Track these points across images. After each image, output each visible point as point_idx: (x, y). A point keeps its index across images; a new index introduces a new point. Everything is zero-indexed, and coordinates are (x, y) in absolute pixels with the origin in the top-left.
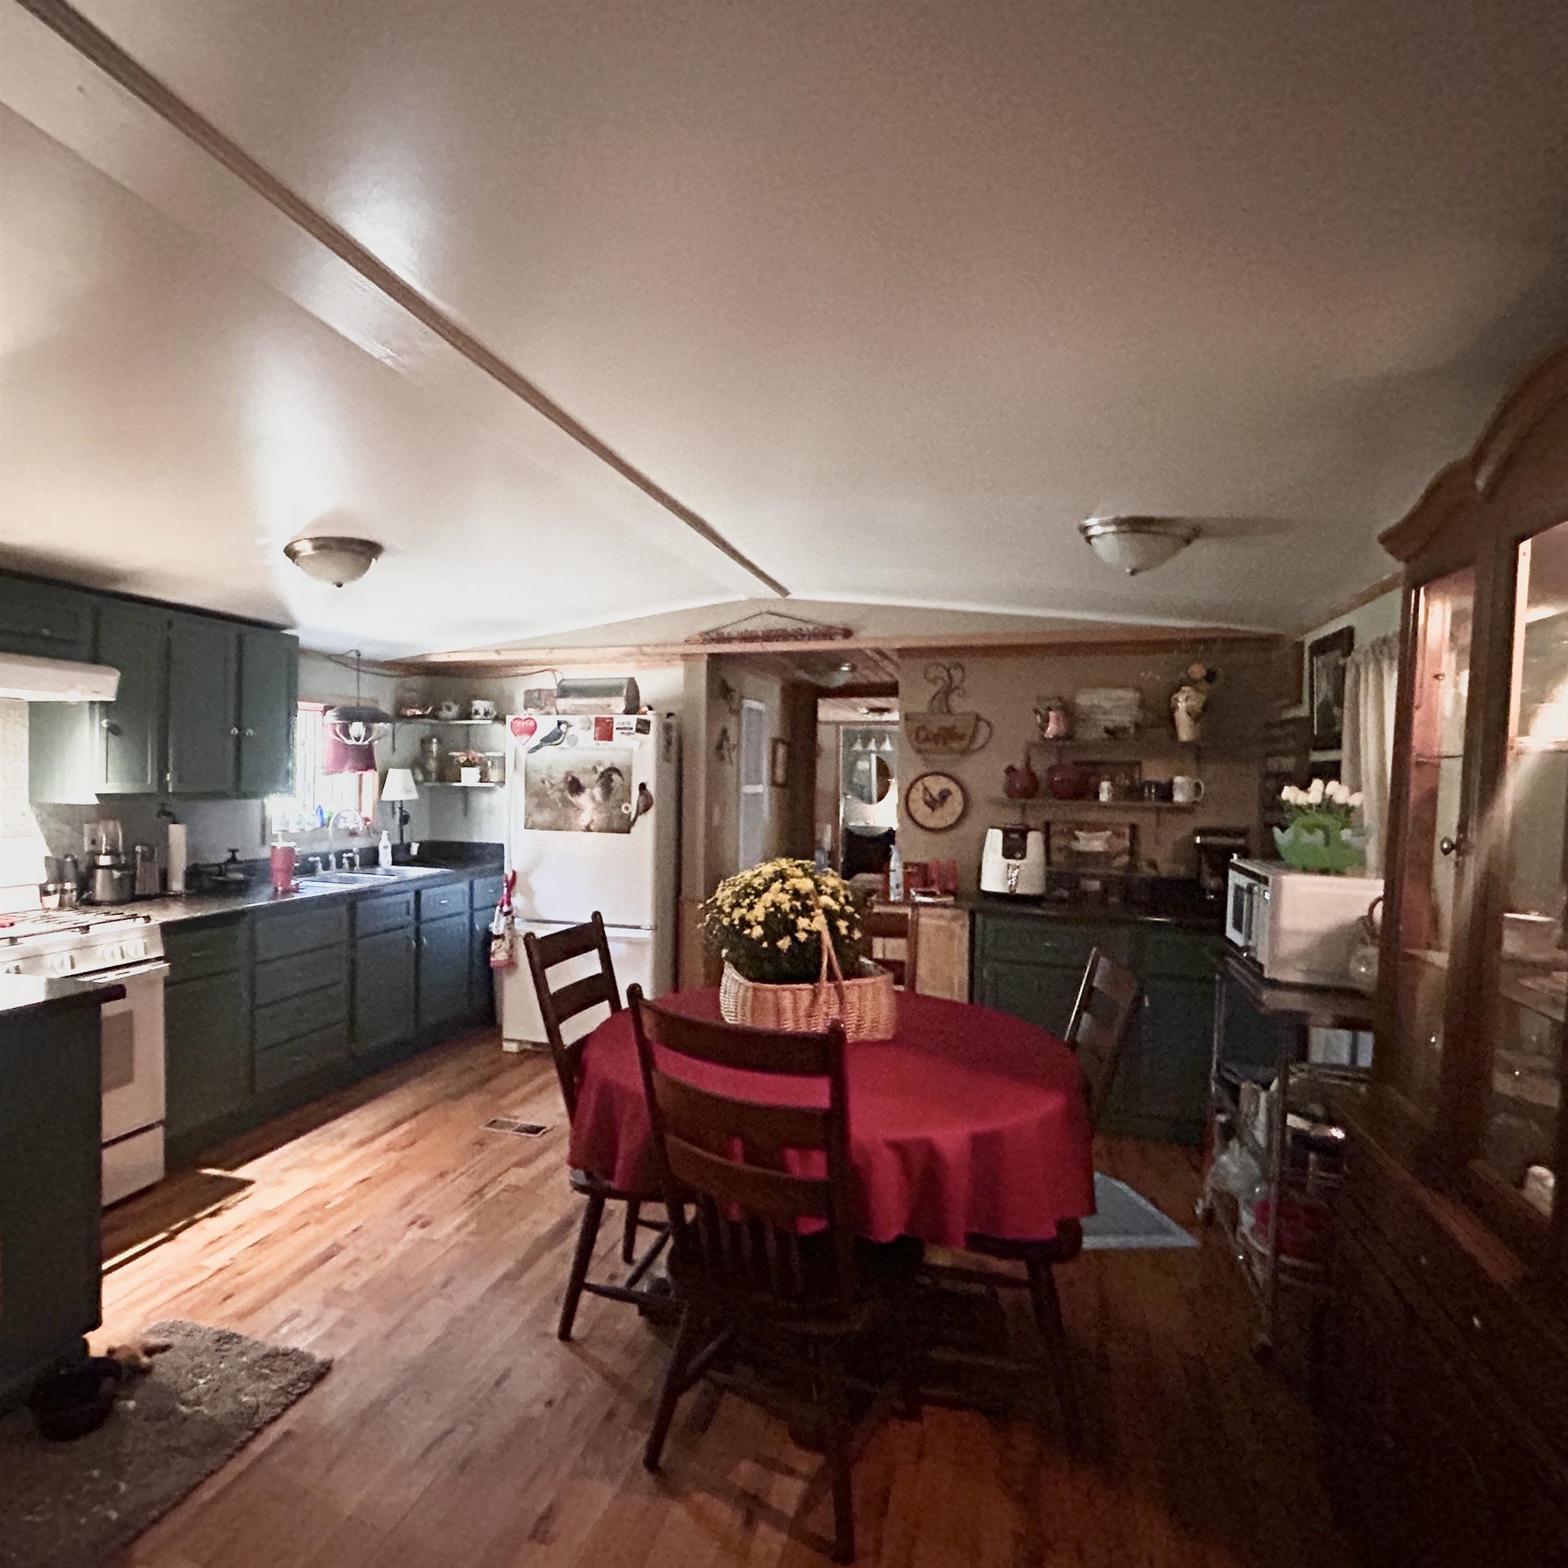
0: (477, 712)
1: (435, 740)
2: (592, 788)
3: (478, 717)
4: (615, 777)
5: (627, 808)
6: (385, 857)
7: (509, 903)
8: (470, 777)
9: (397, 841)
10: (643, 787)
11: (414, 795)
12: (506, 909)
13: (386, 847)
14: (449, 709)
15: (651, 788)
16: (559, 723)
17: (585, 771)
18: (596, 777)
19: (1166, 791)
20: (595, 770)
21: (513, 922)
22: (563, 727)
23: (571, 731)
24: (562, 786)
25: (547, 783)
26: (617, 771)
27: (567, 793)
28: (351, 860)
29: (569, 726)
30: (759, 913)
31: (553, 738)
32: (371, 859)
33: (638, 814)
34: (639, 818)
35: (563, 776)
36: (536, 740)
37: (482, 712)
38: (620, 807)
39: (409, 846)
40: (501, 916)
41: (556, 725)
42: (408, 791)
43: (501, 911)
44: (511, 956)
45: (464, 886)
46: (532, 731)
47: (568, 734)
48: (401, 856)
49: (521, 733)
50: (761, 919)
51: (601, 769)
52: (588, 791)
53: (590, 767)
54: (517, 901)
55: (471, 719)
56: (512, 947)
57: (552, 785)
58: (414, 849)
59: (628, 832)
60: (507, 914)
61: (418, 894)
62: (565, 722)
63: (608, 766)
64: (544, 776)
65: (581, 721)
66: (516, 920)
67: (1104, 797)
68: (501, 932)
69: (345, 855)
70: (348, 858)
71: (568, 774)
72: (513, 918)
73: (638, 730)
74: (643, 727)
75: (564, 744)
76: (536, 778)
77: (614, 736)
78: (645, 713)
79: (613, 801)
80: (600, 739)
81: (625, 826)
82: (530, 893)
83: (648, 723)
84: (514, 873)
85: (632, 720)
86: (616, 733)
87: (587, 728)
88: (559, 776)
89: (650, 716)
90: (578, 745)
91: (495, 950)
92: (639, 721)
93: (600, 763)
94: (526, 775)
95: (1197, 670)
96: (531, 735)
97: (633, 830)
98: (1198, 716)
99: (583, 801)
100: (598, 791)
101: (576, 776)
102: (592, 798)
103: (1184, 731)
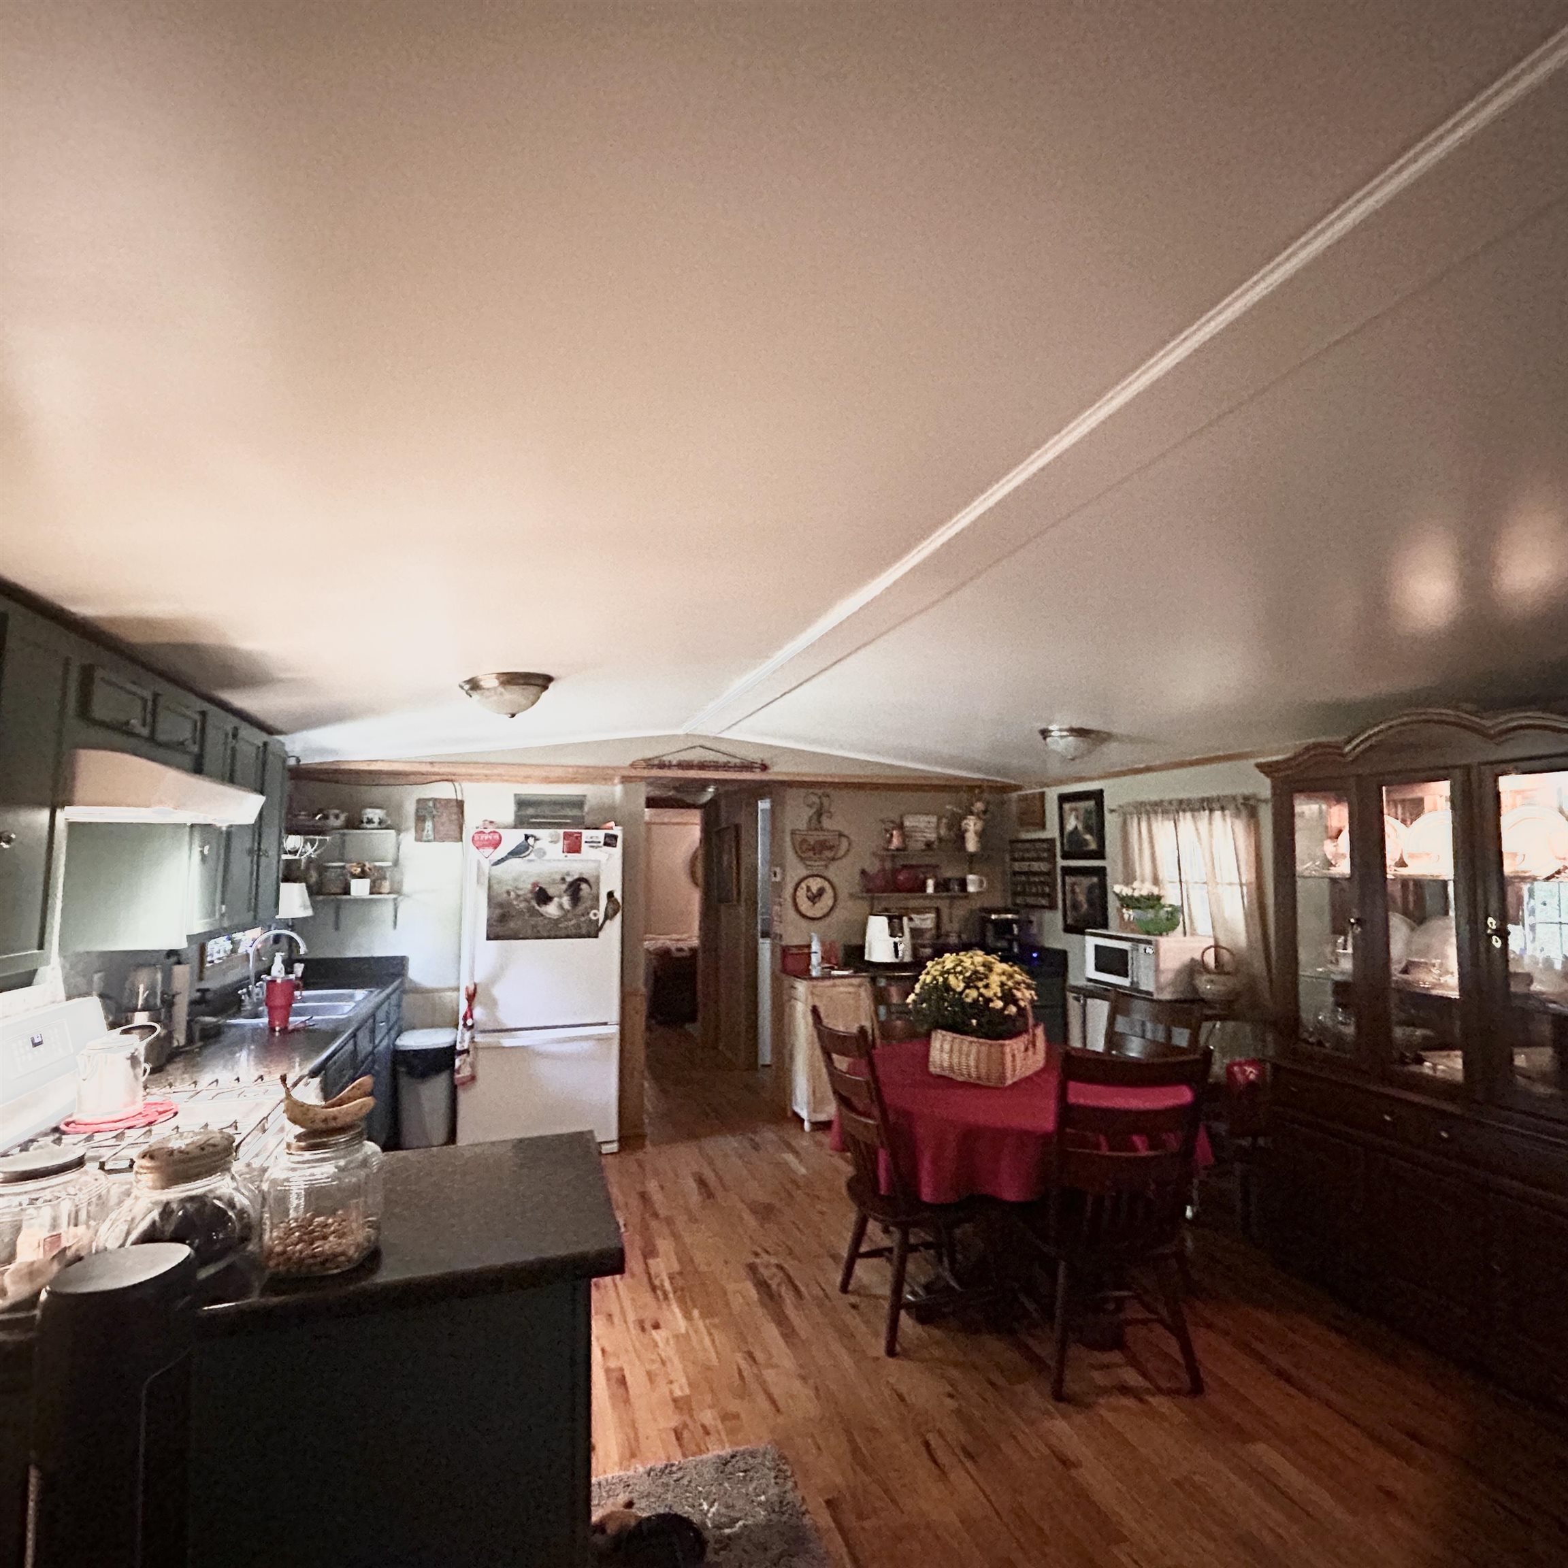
0: (369, 821)
2: (560, 897)
3: (369, 826)
4: (584, 886)
5: (595, 915)
7: (471, 1016)
10: (610, 895)
12: (469, 1022)
15: (618, 895)
16: (527, 837)
17: (554, 882)
18: (564, 887)
19: (961, 885)
20: (563, 879)
21: (477, 1036)
22: (531, 841)
23: (538, 845)
24: (530, 895)
25: (512, 893)
26: (585, 881)
27: (534, 903)
29: (536, 839)
31: (517, 853)
34: (608, 922)
35: (529, 887)
36: (501, 853)
37: (376, 820)
38: (588, 913)
40: (465, 1030)
41: (523, 838)
42: (306, 909)
43: (465, 1025)
44: (474, 1072)
46: (496, 844)
47: (536, 848)
49: (483, 846)
51: (569, 879)
52: (556, 900)
53: (558, 877)
54: (478, 1013)
56: (475, 1060)
57: (518, 896)
59: (596, 937)
60: (472, 1027)
61: (374, 1017)
62: (532, 836)
63: (576, 877)
64: (509, 888)
65: (549, 835)
67: (930, 890)
68: (466, 1047)
71: (535, 885)
72: (477, 1031)
73: (606, 844)
74: (610, 841)
75: (532, 856)
76: (500, 890)
77: (583, 849)
78: (612, 828)
79: (581, 908)
80: (569, 852)
81: (593, 931)
82: (492, 1004)
83: (615, 837)
84: (475, 985)
85: (600, 835)
86: (584, 847)
87: (556, 842)
88: (526, 887)
89: (617, 831)
90: (546, 857)
91: (460, 1067)
92: (607, 836)
93: (568, 874)
94: (490, 888)
95: (979, 806)
96: (495, 848)
97: (601, 934)
98: (981, 835)
99: (551, 910)
100: (566, 901)
101: (544, 886)
102: (561, 906)
103: (972, 845)
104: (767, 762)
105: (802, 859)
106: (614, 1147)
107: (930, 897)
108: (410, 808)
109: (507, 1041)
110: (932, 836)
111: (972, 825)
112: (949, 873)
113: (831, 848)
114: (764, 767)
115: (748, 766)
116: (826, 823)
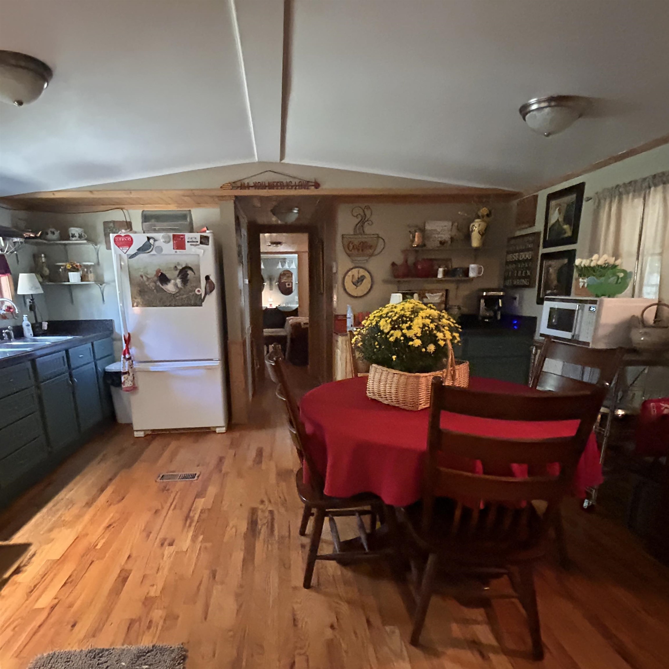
0: (73, 236)
1: (43, 255)
2: (175, 279)
3: (74, 239)
4: (189, 272)
5: (199, 291)
6: (28, 332)
7: (129, 353)
8: (74, 278)
9: (34, 322)
10: (207, 278)
11: (41, 291)
12: (127, 356)
13: (28, 325)
14: (53, 233)
15: (213, 278)
16: (149, 238)
17: (170, 269)
18: (177, 272)
19: (466, 272)
20: (176, 267)
21: (132, 364)
22: (151, 241)
23: (157, 244)
24: (156, 278)
25: (144, 277)
26: (190, 269)
27: (159, 283)
28: (8, 334)
29: (155, 240)
30: (416, 330)
31: (145, 248)
32: (19, 333)
33: (206, 294)
34: (207, 296)
35: (155, 273)
36: (133, 250)
37: (77, 235)
38: (195, 291)
39: (41, 324)
40: (125, 361)
41: (146, 239)
42: (37, 288)
43: (125, 357)
44: (134, 384)
45: (89, 345)
46: (130, 244)
47: (155, 246)
48: (37, 331)
49: (122, 245)
50: (419, 335)
51: (180, 268)
52: (172, 281)
53: (173, 266)
54: (132, 351)
55: (69, 240)
56: (134, 378)
57: (148, 279)
58: (45, 326)
59: (201, 305)
60: (130, 359)
61: (67, 351)
63: (184, 266)
64: (142, 274)
65: (163, 237)
66: (134, 362)
67: (440, 276)
68: (127, 370)
69: (3, 331)
70: (6, 333)
71: (158, 271)
72: (132, 361)
73: (201, 243)
74: (204, 240)
75: (154, 252)
76: (136, 275)
77: (186, 247)
78: (205, 232)
79: (189, 286)
80: (177, 249)
81: (198, 302)
82: (141, 346)
83: (207, 238)
84: (129, 334)
85: (197, 236)
86: (187, 245)
87: (169, 242)
88: (152, 272)
89: (208, 233)
90: (163, 252)
91: (124, 381)
92: (202, 237)
93: (179, 264)
94: (129, 272)
95: (484, 211)
96: (130, 246)
97: (203, 303)
98: (483, 234)
99: (170, 287)
100: (179, 281)
101: (164, 273)
102: (176, 285)
103: (475, 242)
104: (319, 181)
105: (349, 255)
106: (223, 430)
107: (440, 281)
108: (100, 228)
109: (152, 367)
110: (446, 237)
111: (477, 227)
112: (456, 264)
113: (370, 247)
114: (317, 185)
115: (304, 185)
116: (368, 229)
